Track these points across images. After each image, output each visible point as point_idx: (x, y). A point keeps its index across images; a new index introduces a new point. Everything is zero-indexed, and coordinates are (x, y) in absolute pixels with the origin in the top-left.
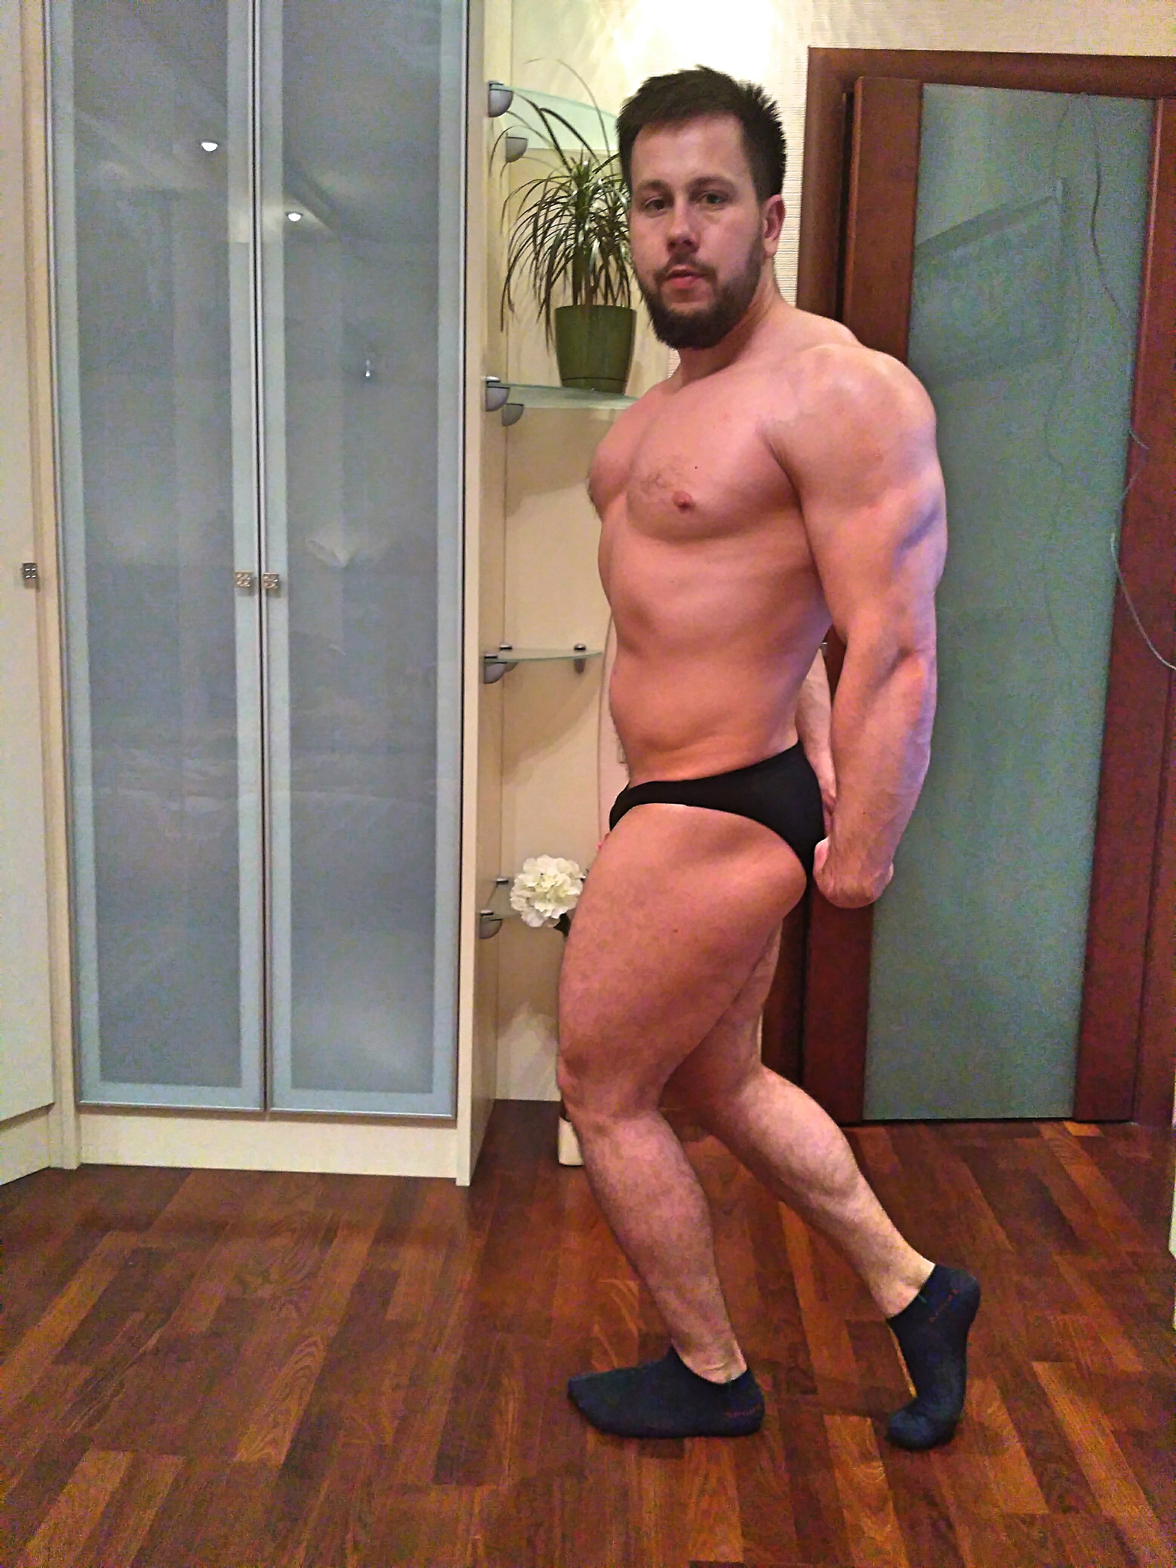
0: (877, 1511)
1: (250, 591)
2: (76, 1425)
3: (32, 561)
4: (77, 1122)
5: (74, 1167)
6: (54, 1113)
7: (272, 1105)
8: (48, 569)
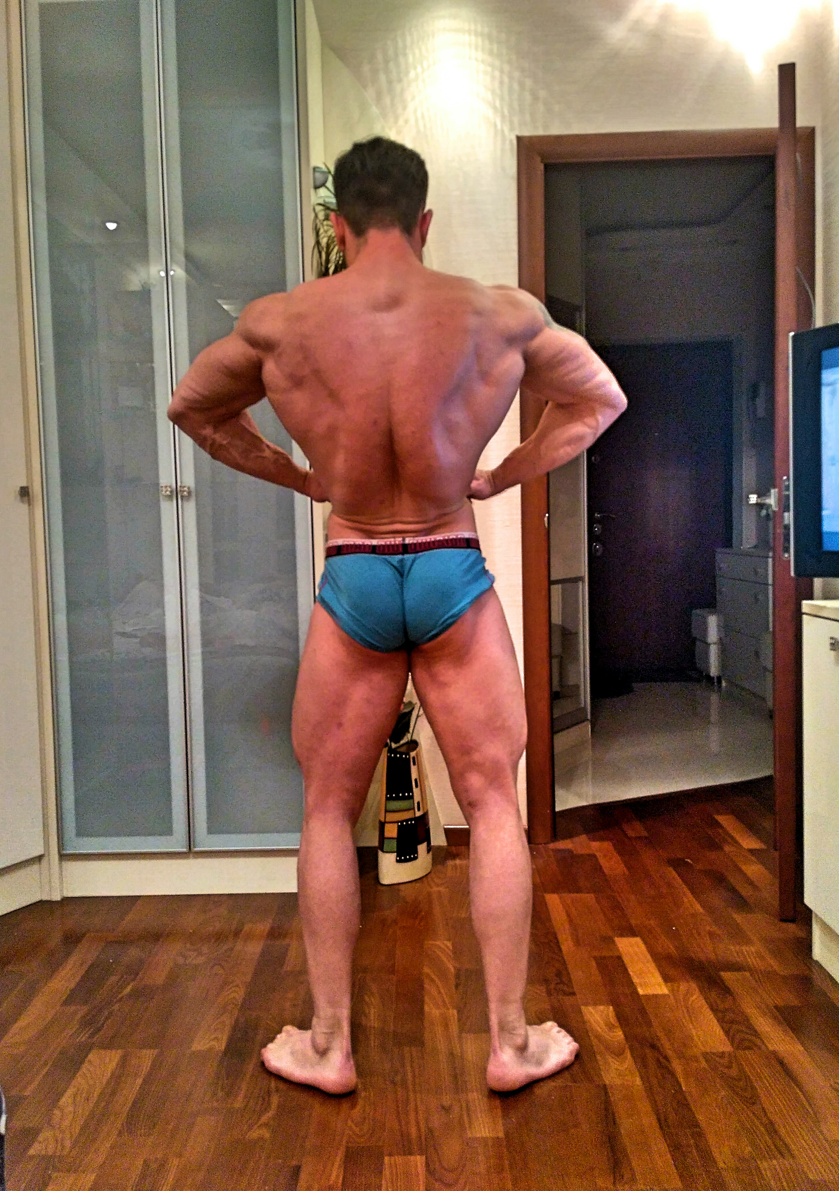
0: (619, 1054)
1: (170, 497)
2: (83, 1038)
3: (24, 484)
4: (61, 867)
5: (59, 899)
6: (44, 861)
7: (195, 847)
8: (36, 489)
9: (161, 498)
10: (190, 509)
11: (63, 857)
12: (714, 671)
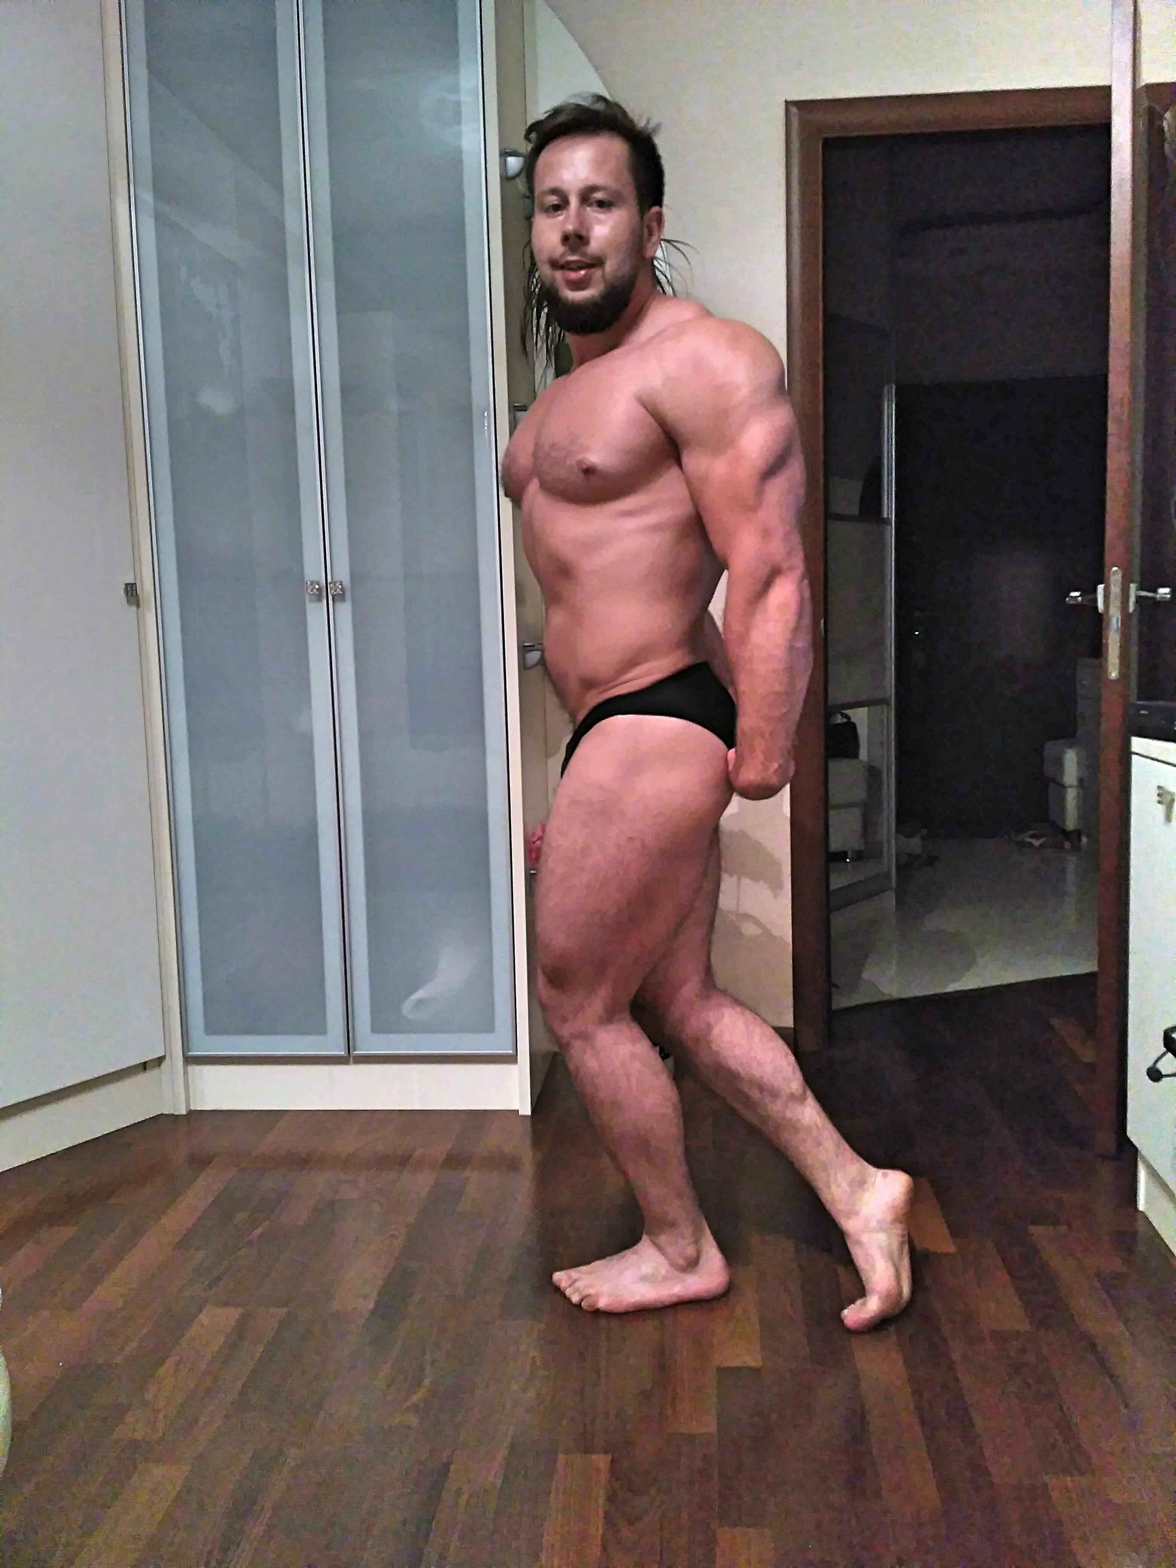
1: (319, 599)
2: (195, 1291)
3: (133, 581)
4: (186, 1072)
5: (184, 1112)
6: (164, 1065)
7: (355, 1050)
8: (146, 588)
9: (307, 598)
10: (345, 611)
11: (189, 1060)
12: (1071, 823)
